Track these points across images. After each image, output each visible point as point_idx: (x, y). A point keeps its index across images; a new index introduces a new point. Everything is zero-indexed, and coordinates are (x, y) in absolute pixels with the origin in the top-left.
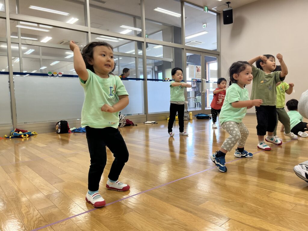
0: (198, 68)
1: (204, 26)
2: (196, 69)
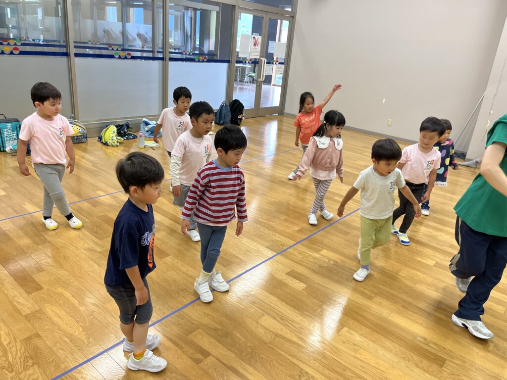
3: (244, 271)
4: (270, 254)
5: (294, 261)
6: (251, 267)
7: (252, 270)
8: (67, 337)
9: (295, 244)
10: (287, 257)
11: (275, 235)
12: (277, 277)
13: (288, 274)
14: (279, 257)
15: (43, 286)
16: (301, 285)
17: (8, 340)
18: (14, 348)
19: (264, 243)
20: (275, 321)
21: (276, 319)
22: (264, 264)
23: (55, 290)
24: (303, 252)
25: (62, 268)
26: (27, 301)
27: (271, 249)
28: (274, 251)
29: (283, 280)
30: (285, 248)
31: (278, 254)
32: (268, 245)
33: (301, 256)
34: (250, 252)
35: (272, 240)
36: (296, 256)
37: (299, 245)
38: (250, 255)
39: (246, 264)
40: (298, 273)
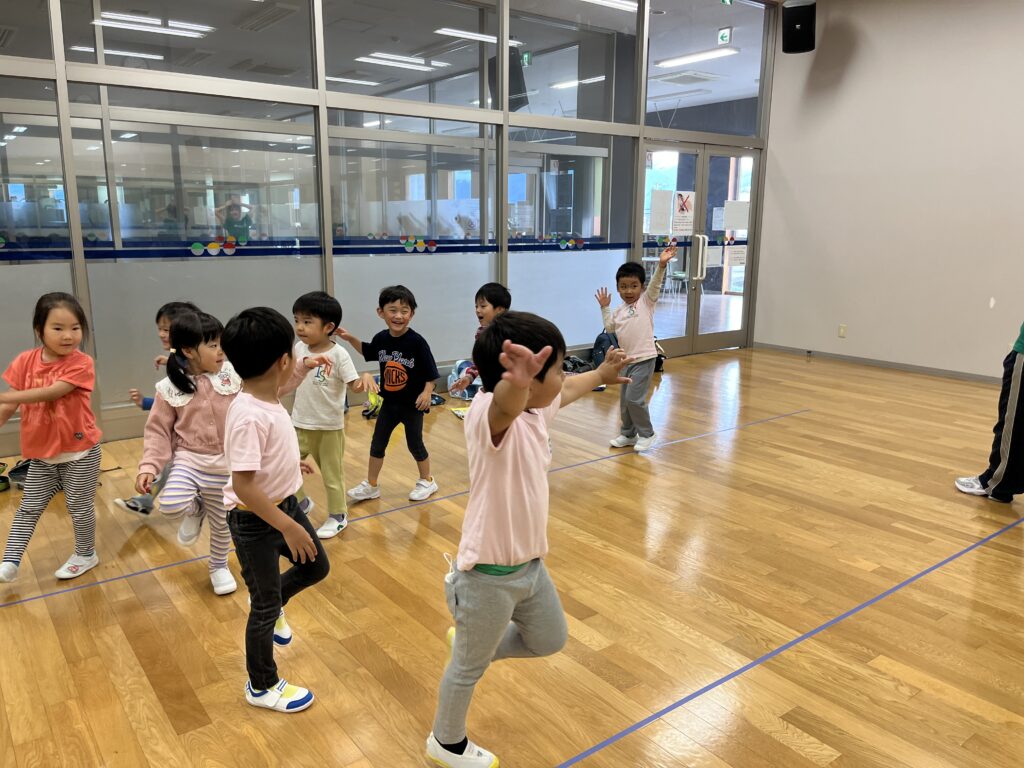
0: (685, 198)
1: (722, 38)
2: (678, 202)
3: (670, 703)
4: (737, 661)
5: (801, 684)
6: (687, 695)
7: (692, 702)
9: (799, 640)
10: (781, 673)
11: (747, 615)
12: (757, 726)
13: (788, 718)
14: (758, 671)
15: (212, 715)
16: (824, 752)
19: (718, 631)
22: (720, 686)
24: (824, 660)
26: (173, 750)
27: (738, 650)
28: (746, 654)
29: (772, 735)
30: (775, 647)
31: (758, 661)
32: (728, 637)
33: (819, 671)
34: (684, 655)
35: (740, 627)
36: (805, 669)
37: (810, 642)
38: (684, 661)
39: (674, 686)
40: (814, 718)
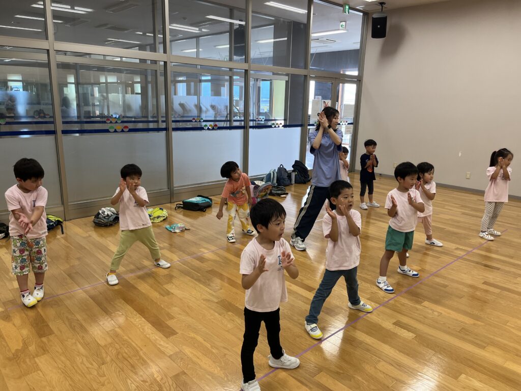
0: (326, 103)
1: (342, 26)
2: (323, 105)
8: (208, 375)
9: (395, 297)
10: (390, 308)
12: (385, 327)
14: (382, 309)
15: (177, 331)
16: (410, 335)
17: (160, 377)
18: (167, 383)
20: (393, 367)
21: (393, 366)
23: (188, 335)
24: (405, 303)
25: (189, 316)
26: (167, 344)
27: (373, 301)
28: (376, 303)
29: (390, 330)
30: (386, 300)
31: (381, 305)
33: (404, 308)
36: (398, 307)
40: (405, 324)
